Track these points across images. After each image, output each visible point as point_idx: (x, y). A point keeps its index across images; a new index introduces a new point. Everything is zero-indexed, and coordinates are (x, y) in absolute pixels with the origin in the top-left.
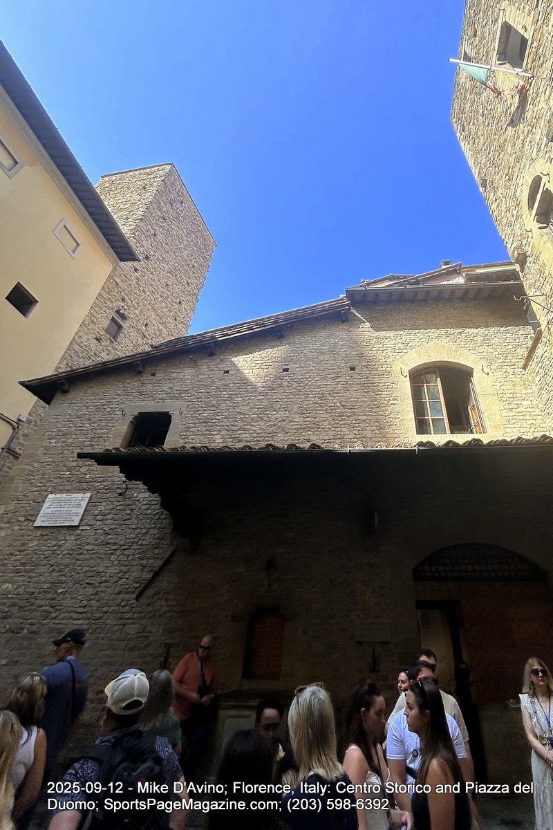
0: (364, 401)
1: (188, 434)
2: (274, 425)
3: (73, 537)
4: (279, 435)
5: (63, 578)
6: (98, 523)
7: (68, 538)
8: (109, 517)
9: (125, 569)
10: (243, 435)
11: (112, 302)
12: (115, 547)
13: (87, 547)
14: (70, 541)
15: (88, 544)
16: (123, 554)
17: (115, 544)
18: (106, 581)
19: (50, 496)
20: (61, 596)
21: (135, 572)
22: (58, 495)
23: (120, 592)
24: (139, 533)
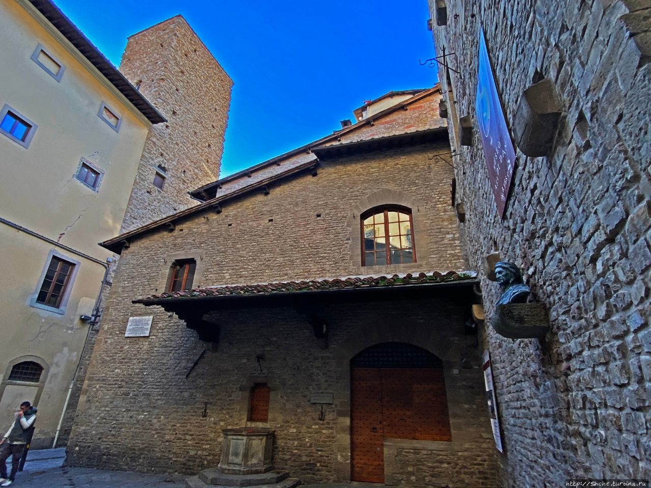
0: (325, 242)
1: (208, 273)
2: (264, 264)
3: (147, 343)
4: (267, 271)
5: (145, 367)
6: (160, 334)
7: (144, 343)
8: (165, 330)
9: (178, 361)
10: (244, 273)
11: (153, 160)
12: (171, 349)
13: (156, 349)
14: (146, 346)
15: (156, 347)
16: (176, 353)
17: (170, 347)
18: (168, 368)
19: (131, 318)
20: (146, 376)
21: (184, 364)
22: (135, 318)
23: (177, 375)
24: (184, 340)
